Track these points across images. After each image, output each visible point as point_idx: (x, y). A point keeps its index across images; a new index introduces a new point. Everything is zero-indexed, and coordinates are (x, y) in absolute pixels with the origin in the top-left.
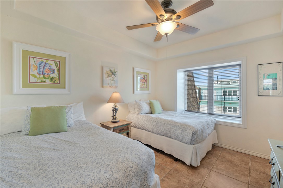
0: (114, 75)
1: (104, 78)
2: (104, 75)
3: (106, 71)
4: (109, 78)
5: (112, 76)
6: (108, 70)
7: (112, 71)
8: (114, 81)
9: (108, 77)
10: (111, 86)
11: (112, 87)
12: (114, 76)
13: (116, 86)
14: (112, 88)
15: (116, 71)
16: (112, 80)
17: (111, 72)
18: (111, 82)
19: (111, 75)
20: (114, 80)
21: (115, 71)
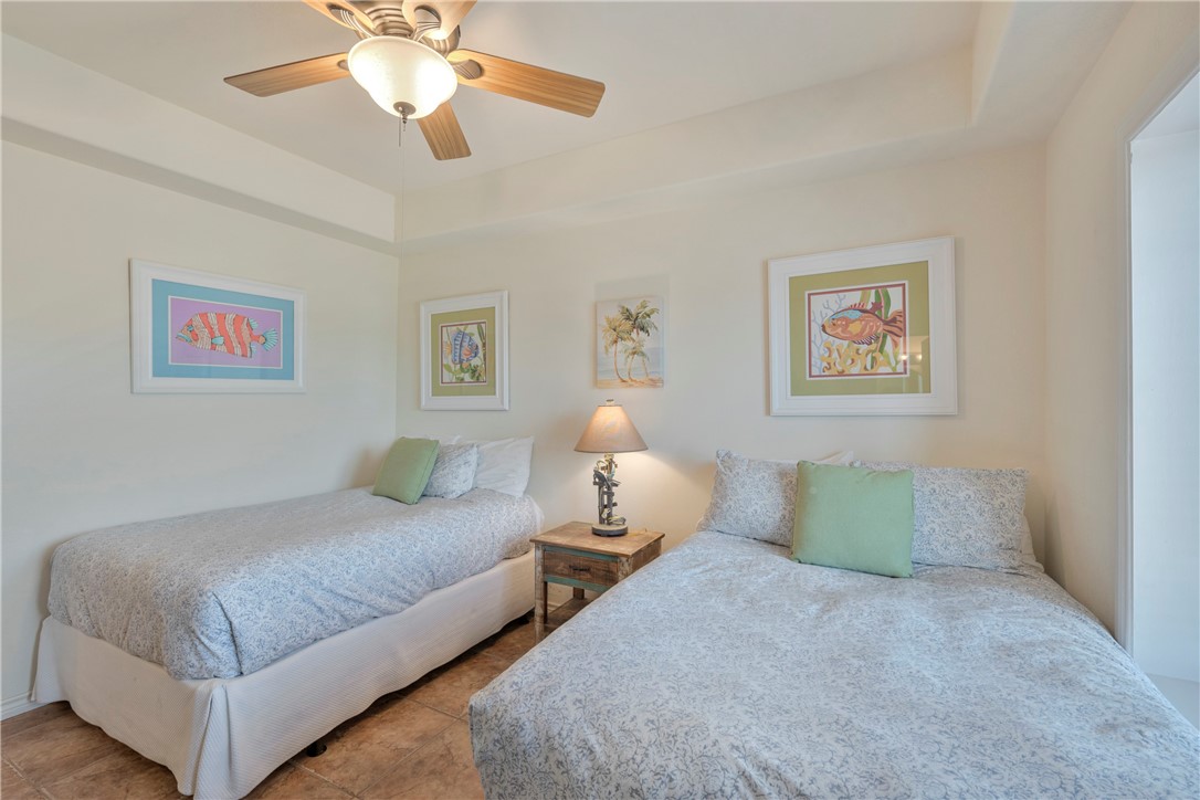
0: (642, 329)
1: (601, 349)
2: (601, 334)
3: (608, 319)
4: (620, 345)
5: (634, 335)
6: (616, 314)
7: (633, 312)
8: (643, 354)
9: (616, 342)
10: (626, 378)
11: (630, 382)
12: (641, 333)
13: (650, 377)
14: (631, 386)
15: (653, 311)
16: (634, 353)
17: (628, 318)
18: (629, 360)
19: (629, 333)
20: (643, 349)
21: (647, 310)
